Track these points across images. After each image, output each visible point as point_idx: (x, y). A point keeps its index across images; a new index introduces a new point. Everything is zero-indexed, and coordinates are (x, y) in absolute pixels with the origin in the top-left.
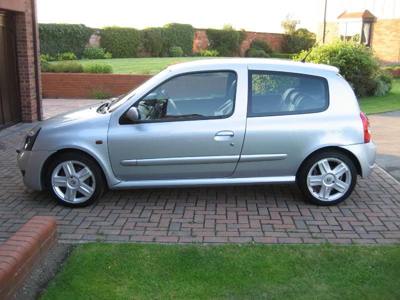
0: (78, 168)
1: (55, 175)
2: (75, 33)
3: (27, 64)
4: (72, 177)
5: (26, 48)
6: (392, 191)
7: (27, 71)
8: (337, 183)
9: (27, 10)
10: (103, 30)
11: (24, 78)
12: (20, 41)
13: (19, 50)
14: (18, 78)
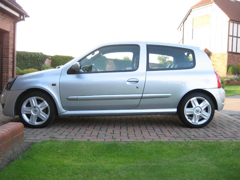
0: (39, 102)
1: (24, 106)
2: (37, 57)
3: (8, 62)
4: (35, 108)
5: (8, 53)
6: (235, 122)
7: (8, 66)
8: (203, 113)
9: (11, 31)
10: (53, 57)
11: (5, 71)
12: (5, 48)
13: (4, 54)
14: (2, 71)
